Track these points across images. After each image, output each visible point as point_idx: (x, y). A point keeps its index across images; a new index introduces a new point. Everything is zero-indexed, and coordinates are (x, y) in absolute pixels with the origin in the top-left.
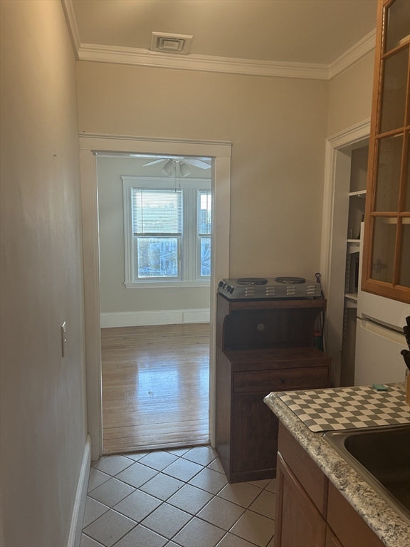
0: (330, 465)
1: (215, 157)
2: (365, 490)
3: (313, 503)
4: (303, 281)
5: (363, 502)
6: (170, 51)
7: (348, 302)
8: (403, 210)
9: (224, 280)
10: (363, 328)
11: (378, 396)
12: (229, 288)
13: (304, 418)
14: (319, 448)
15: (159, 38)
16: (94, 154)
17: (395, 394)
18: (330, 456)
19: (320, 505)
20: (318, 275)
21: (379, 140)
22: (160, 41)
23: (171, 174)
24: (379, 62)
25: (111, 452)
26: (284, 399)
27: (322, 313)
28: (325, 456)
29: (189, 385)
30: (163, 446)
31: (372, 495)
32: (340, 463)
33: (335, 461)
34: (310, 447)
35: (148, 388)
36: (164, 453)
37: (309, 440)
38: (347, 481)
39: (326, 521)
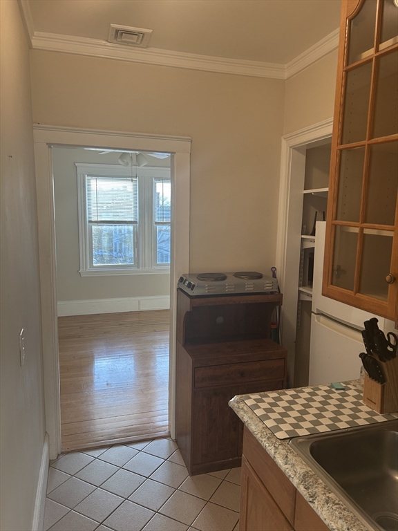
0: (298, 475)
1: (175, 153)
2: (334, 503)
3: (279, 508)
4: (260, 276)
5: (332, 515)
6: (128, 43)
7: (301, 295)
8: (365, 221)
9: (184, 275)
10: (317, 323)
11: (336, 396)
12: (190, 286)
13: (270, 423)
14: (287, 457)
15: (117, 31)
16: (50, 147)
17: (352, 393)
18: (297, 465)
19: (288, 512)
20: (274, 269)
21: (341, 151)
22: (119, 34)
23: (127, 164)
24: (342, 74)
25: (70, 449)
26: (250, 402)
27: (277, 307)
28: (293, 465)
29: (147, 375)
30: (123, 440)
31: (340, 508)
32: (308, 473)
33: (303, 471)
34: (277, 456)
35: (106, 380)
36: (124, 447)
37: (276, 448)
38: (316, 493)
39: (293, 529)
